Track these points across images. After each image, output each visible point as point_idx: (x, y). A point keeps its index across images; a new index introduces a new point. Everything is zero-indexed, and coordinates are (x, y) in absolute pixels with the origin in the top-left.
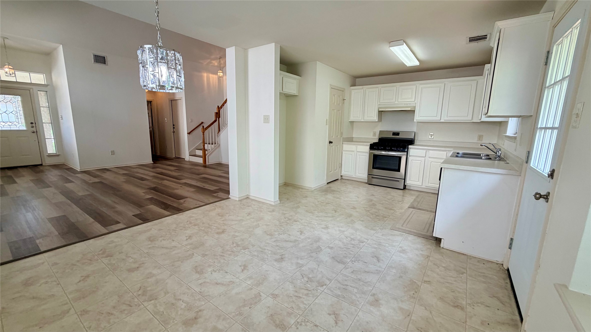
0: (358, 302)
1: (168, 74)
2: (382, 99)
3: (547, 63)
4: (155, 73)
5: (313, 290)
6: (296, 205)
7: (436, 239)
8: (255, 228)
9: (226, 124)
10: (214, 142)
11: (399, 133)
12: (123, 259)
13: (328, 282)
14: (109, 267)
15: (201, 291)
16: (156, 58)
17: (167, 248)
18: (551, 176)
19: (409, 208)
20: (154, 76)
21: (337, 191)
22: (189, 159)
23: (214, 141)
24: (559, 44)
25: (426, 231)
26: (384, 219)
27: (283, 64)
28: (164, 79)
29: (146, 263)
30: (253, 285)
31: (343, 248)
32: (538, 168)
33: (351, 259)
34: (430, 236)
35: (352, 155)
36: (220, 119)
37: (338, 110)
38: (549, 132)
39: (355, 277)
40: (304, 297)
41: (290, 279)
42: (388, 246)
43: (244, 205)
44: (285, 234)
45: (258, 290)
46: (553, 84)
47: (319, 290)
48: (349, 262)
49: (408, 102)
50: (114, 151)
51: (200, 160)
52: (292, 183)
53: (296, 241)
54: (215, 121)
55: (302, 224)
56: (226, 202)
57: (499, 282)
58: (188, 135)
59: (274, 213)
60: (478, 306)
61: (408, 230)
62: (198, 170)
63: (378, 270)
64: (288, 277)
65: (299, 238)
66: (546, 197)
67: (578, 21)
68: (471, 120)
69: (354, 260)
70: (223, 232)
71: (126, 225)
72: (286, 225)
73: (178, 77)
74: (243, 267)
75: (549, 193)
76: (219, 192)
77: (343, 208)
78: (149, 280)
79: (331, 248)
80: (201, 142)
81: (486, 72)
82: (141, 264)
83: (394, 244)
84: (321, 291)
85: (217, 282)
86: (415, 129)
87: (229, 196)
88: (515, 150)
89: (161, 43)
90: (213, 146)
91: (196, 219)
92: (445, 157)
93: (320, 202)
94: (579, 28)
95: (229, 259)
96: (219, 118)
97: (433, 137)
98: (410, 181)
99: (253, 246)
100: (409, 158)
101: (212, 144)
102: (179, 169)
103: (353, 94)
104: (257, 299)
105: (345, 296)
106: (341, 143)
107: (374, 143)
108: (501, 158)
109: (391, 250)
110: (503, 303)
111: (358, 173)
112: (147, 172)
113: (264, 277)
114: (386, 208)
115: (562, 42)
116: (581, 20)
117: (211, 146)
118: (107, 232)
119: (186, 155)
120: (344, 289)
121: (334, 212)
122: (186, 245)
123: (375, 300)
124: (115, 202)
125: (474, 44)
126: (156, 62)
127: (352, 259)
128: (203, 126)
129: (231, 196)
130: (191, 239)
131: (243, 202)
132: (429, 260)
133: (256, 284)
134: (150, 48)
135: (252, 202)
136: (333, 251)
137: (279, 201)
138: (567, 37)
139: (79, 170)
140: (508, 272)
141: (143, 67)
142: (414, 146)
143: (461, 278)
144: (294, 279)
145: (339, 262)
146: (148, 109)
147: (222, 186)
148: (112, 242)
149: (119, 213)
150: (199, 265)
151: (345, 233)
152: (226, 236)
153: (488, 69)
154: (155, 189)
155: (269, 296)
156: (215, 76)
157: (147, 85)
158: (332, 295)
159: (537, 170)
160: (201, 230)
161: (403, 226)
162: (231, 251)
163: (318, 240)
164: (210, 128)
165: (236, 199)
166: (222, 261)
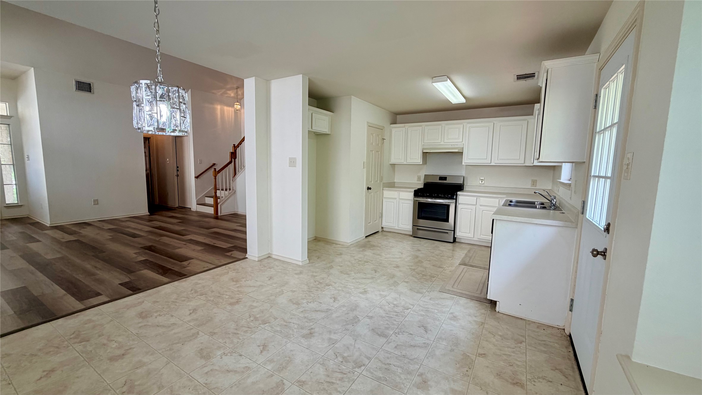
0: (402, 386)
1: (169, 114)
2: (427, 139)
3: (596, 107)
4: (152, 113)
5: (349, 372)
6: (328, 265)
7: (491, 302)
8: (277, 296)
9: (243, 166)
10: (228, 188)
11: (446, 177)
12: (104, 345)
13: (366, 361)
14: (84, 355)
15: (206, 382)
16: (154, 96)
17: (164, 326)
18: (607, 231)
19: (460, 264)
20: (151, 117)
21: (378, 247)
22: (196, 209)
23: (228, 186)
24: (606, 88)
25: (479, 293)
26: (432, 279)
27: (312, 98)
28: (164, 119)
29: (134, 348)
30: (274, 371)
31: (384, 317)
32: (594, 221)
33: (394, 330)
34: (484, 298)
35: (393, 202)
36: (237, 160)
37: (377, 151)
38: (602, 180)
39: (399, 354)
40: (338, 382)
41: (321, 360)
42: (436, 312)
43: (265, 266)
44: (315, 302)
45: (281, 377)
46: (603, 130)
47: (356, 372)
48: (392, 334)
49: (455, 143)
50: (97, 200)
51: (211, 211)
52: (323, 237)
53: (328, 310)
54: (230, 163)
55: (335, 288)
56: (242, 263)
57: (562, 351)
58: (195, 179)
59: (301, 276)
60: (539, 381)
61: (459, 292)
62: (208, 222)
63: (425, 343)
64: (319, 358)
65: (332, 306)
66: (604, 254)
67: (622, 67)
68: (523, 164)
69: (398, 332)
70: (237, 302)
71: (110, 298)
72: (317, 290)
73: (182, 119)
74: (261, 347)
75: (606, 249)
76: (233, 250)
77: (385, 267)
78: (139, 371)
79: (371, 318)
80: (212, 187)
81: (536, 112)
82: (128, 350)
83: (444, 310)
84: (359, 374)
85: (228, 369)
86: (463, 173)
87: (246, 255)
88: (570, 198)
89: (161, 77)
90: (227, 192)
91: (204, 287)
92: (497, 205)
93: (358, 260)
94: (623, 73)
95: (245, 337)
96: (235, 158)
97: (483, 182)
98: (460, 233)
99: (276, 319)
100: (458, 206)
101: (226, 191)
102: (183, 221)
103: (394, 133)
104: (280, 389)
105: (387, 378)
106: (382, 188)
107: (418, 189)
108: (556, 207)
109: (441, 317)
110: (566, 376)
111: (402, 224)
112: (140, 227)
113: (288, 359)
114: (433, 266)
115: (609, 86)
116: (625, 66)
117: (225, 192)
118: (83, 307)
119: (193, 204)
120: (386, 369)
121: (373, 272)
122: (189, 321)
123: (423, 381)
124: (96, 267)
125: (522, 82)
126: (154, 101)
127: (396, 330)
128: (215, 169)
129: (249, 255)
130: (196, 313)
131: (263, 262)
132: (484, 327)
133: (278, 368)
134: (147, 84)
135: (274, 263)
136: (372, 321)
137: (308, 260)
138: (614, 81)
139: (48, 225)
140: (570, 338)
141: (138, 106)
142: (463, 192)
143: (520, 348)
144: (325, 360)
145: (380, 335)
146: (145, 148)
147: (238, 243)
148: (90, 321)
149: (101, 281)
150: (205, 348)
151: (386, 298)
152: (242, 307)
153: (538, 109)
154: (150, 248)
155: (294, 383)
156: (231, 109)
157: (142, 128)
158: (372, 378)
159: (593, 222)
160: (210, 300)
161: (454, 287)
162: (247, 326)
163: (355, 307)
164: (224, 171)
165: (254, 260)
166: (235, 340)
